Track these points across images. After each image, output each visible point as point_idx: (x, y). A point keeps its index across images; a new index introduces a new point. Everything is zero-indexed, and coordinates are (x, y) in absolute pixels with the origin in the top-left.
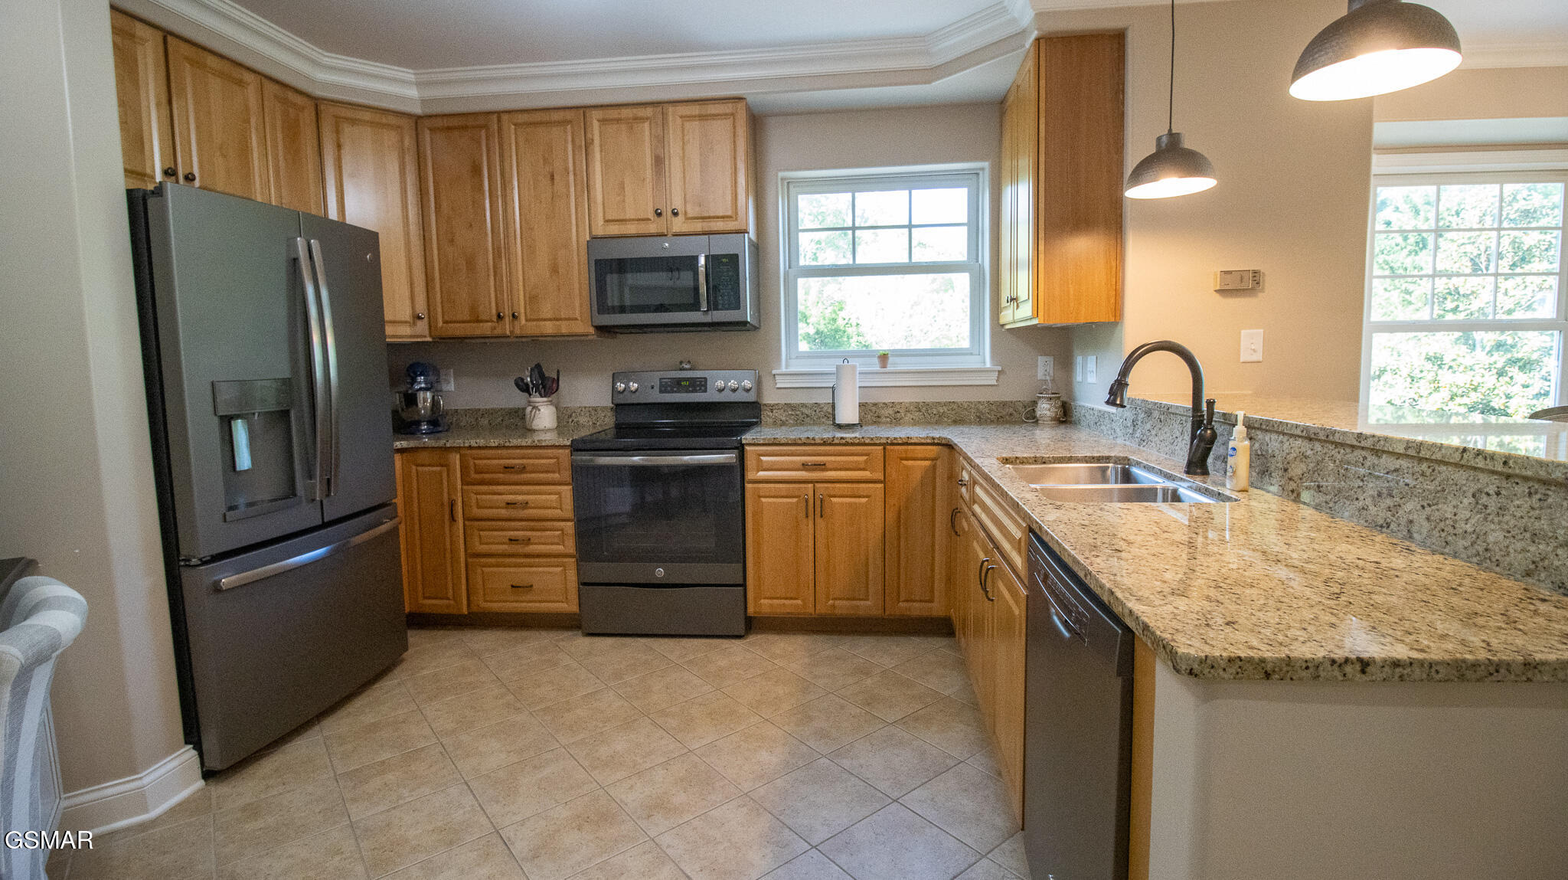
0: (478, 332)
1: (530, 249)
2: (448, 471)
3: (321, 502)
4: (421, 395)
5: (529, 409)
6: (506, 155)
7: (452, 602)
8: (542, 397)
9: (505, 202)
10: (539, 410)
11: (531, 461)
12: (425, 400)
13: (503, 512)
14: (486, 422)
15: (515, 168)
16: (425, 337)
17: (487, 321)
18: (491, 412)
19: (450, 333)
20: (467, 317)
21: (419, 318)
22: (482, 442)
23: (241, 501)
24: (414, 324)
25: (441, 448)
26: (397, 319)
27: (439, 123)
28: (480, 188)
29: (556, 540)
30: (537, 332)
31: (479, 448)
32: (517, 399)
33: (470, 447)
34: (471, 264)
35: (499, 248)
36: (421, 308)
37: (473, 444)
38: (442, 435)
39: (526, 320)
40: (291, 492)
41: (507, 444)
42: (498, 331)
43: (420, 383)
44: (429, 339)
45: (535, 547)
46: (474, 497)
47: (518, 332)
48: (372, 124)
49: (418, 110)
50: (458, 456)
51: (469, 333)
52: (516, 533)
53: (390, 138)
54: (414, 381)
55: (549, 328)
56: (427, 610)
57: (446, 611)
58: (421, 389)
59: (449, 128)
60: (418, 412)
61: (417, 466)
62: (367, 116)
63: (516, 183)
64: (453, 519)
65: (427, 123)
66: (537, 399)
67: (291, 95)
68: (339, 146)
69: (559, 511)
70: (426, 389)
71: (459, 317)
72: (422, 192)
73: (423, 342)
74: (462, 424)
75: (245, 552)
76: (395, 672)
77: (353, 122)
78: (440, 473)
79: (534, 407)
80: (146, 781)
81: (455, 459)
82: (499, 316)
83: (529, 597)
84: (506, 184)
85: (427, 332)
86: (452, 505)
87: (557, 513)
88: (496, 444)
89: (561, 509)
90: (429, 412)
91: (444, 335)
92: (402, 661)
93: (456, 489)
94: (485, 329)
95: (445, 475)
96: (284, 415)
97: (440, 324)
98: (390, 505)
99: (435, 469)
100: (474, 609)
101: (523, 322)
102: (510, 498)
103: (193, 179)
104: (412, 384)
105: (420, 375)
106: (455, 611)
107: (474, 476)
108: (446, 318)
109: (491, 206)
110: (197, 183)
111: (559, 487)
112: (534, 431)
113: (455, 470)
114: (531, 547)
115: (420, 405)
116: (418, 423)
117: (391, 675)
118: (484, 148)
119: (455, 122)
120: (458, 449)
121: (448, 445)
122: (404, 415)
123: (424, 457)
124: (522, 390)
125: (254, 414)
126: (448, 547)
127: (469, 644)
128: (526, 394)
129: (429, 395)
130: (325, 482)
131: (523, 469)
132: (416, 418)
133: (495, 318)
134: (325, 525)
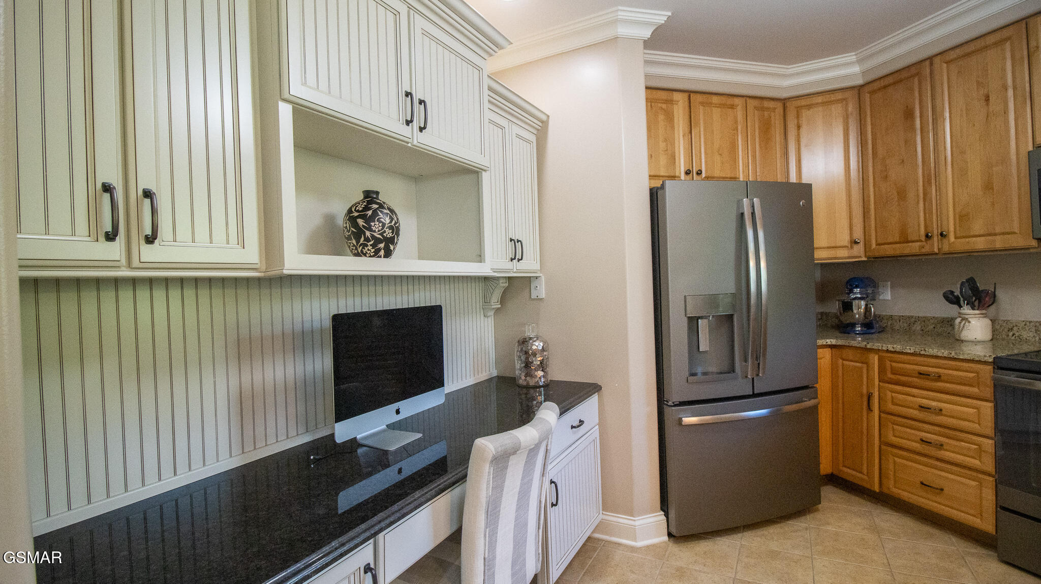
0: (907, 251)
1: (961, 172)
2: (868, 366)
3: (753, 379)
4: (855, 303)
5: (958, 320)
6: (938, 90)
7: (865, 477)
8: (973, 309)
9: (935, 134)
10: (969, 322)
11: (946, 371)
12: (859, 308)
13: (915, 413)
14: (919, 328)
15: (946, 98)
16: (860, 257)
17: (917, 241)
18: (925, 320)
19: (882, 253)
20: (897, 239)
21: (856, 243)
22: (898, 347)
23: (699, 370)
24: (852, 247)
25: (862, 348)
26: (838, 245)
27: (876, 85)
28: (912, 128)
29: (971, 454)
30: (967, 248)
31: (895, 352)
32: (947, 310)
33: (888, 351)
34: (902, 194)
35: (929, 175)
36: (858, 234)
37: (890, 348)
38: (873, 336)
39: (956, 238)
40: (732, 370)
41: (922, 352)
42: (927, 249)
43: (855, 293)
44: (864, 259)
45: (947, 453)
46: (889, 394)
47: (946, 248)
48: (824, 104)
49: (860, 81)
50: (876, 357)
51: (898, 252)
52: (929, 435)
53: (837, 110)
54: (851, 291)
55: (980, 244)
56: (844, 476)
57: (860, 483)
58: (855, 298)
59: (885, 87)
60: (853, 316)
61: (843, 360)
62: (819, 99)
63: (947, 115)
64: (870, 409)
65: (867, 89)
66: (966, 310)
67: (766, 104)
68: (799, 127)
69: (977, 426)
70: (861, 299)
71: (890, 240)
72: (862, 144)
73: (859, 261)
74: (897, 327)
75: (698, 404)
76: (808, 517)
77: (809, 107)
78: (861, 368)
79: (963, 319)
80: (637, 523)
81: (875, 359)
82: (927, 236)
83: (938, 499)
84: (937, 118)
85: (862, 254)
86: (870, 397)
87: (975, 427)
88: (912, 351)
89: (979, 425)
90: (862, 316)
91: (877, 254)
92: (817, 510)
93: (874, 384)
94: (914, 248)
95: (865, 371)
96: (730, 317)
97: (874, 246)
98: (812, 387)
99: (858, 364)
100: (885, 490)
101: (952, 239)
102: (925, 402)
103: (701, 173)
104: (849, 294)
105: (857, 287)
106: (868, 486)
107: (890, 375)
108: (880, 241)
109: (922, 141)
110: (704, 175)
111: (979, 403)
112: (962, 341)
113: (874, 367)
114: (942, 452)
115: (855, 311)
116: (853, 325)
117: (803, 519)
118: (917, 94)
119: (890, 80)
120: (877, 351)
121: (868, 346)
122: (842, 318)
123: (849, 354)
124: (951, 302)
125: (709, 316)
126: (865, 431)
127: (876, 519)
128: (956, 307)
129: (863, 303)
130: (757, 365)
131: (939, 378)
132: (852, 321)
133: (923, 238)
134: (754, 395)
